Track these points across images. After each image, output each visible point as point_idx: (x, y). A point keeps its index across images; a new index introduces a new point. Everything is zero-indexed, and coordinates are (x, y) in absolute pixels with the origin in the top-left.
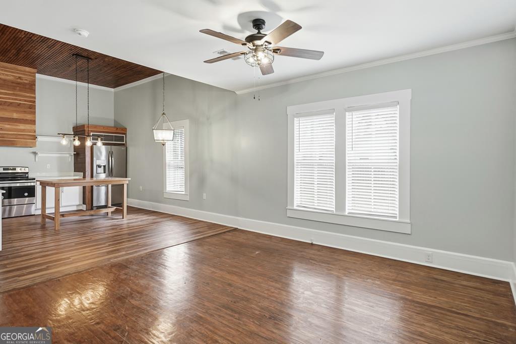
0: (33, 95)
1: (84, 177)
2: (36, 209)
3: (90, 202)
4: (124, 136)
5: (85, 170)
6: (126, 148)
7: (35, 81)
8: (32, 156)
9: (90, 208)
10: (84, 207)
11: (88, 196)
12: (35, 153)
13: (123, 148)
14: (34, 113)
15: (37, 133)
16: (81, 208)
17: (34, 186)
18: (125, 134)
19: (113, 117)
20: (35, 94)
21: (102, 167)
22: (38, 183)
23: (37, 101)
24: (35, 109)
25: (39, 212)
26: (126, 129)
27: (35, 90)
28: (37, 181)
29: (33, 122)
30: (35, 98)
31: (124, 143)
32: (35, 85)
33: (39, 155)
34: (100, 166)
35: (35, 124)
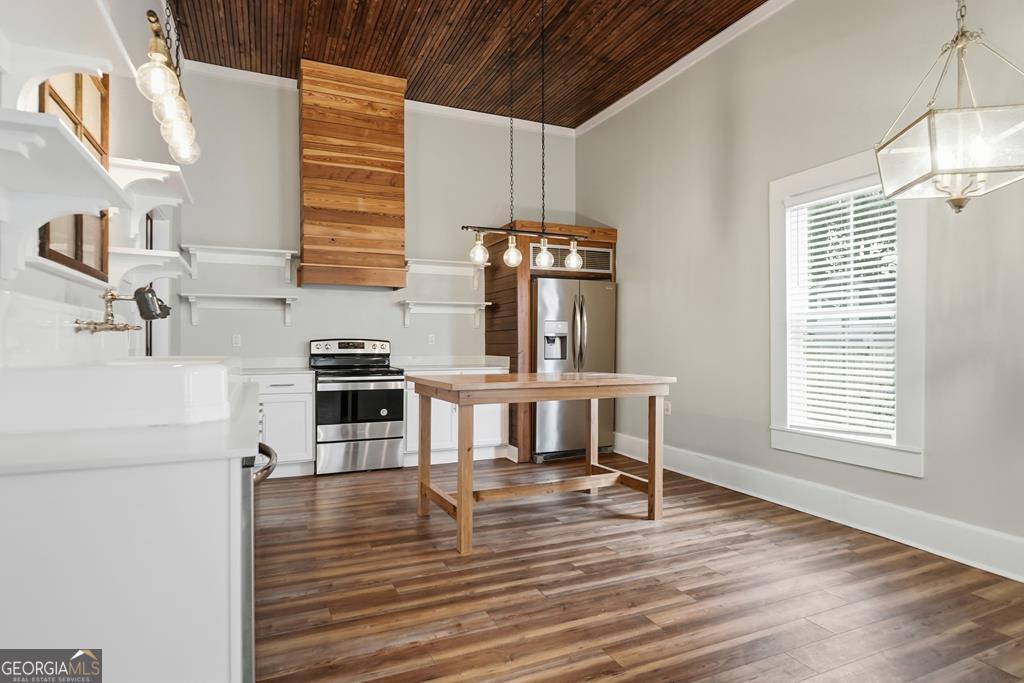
0: (397, 150)
1: (513, 369)
2: (407, 455)
3: (528, 440)
4: (611, 251)
5: (516, 349)
6: (617, 286)
7: (403, 112)
8: (398, 311)
9: (528, 459)
10: (512, 453)
11: (521, 423)
12: (403, 305)
13: (607, 286)
14: (401, 197)
15: (407, 252)
16: (504, 454)
17: (402, 390)
18: (612, 246)
19: (573, 208)
20: (403, 147)
21: (558, 341)
22: (411, 385)
23: (407, 162)
24: (403, 187)
25: (413, 461)
26: (615, 231)
27: (402, 135)
28: (409, 379)
29: (399, 221)
30: (402, 156)
31: (610, 271)
32: (402, 121)
33: (414, 310)
34: (550, 340)
35: (403, 227)
